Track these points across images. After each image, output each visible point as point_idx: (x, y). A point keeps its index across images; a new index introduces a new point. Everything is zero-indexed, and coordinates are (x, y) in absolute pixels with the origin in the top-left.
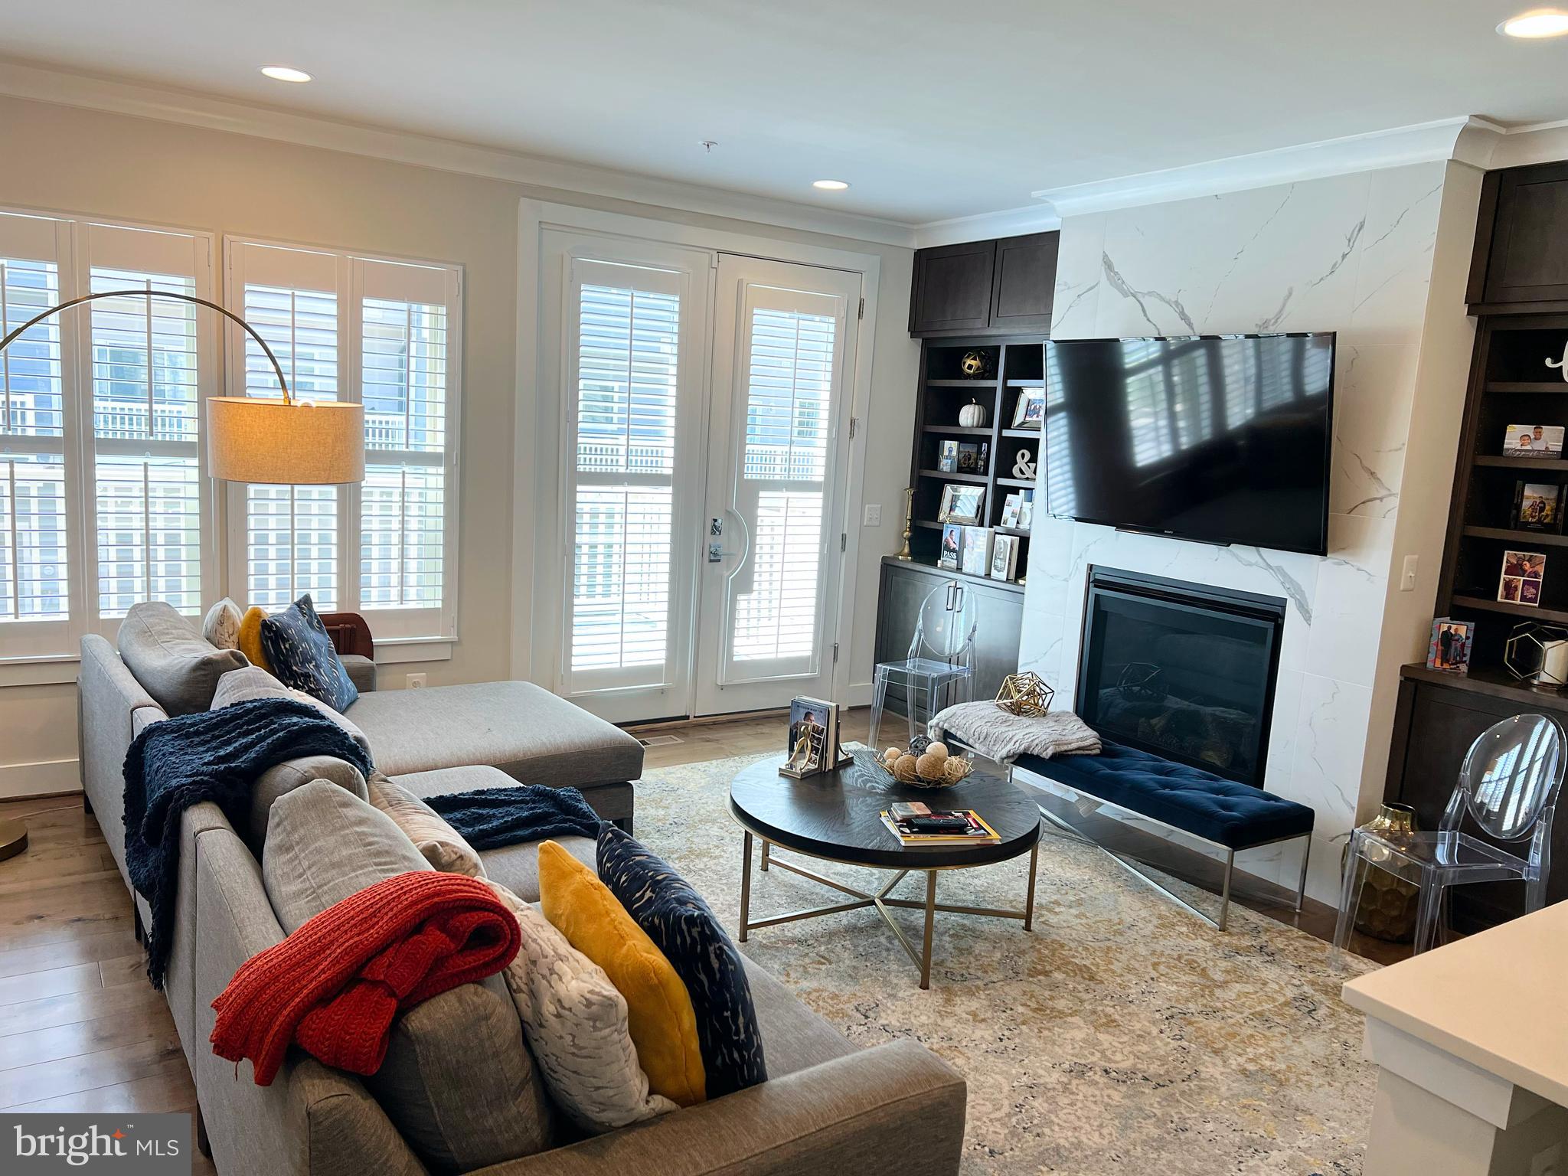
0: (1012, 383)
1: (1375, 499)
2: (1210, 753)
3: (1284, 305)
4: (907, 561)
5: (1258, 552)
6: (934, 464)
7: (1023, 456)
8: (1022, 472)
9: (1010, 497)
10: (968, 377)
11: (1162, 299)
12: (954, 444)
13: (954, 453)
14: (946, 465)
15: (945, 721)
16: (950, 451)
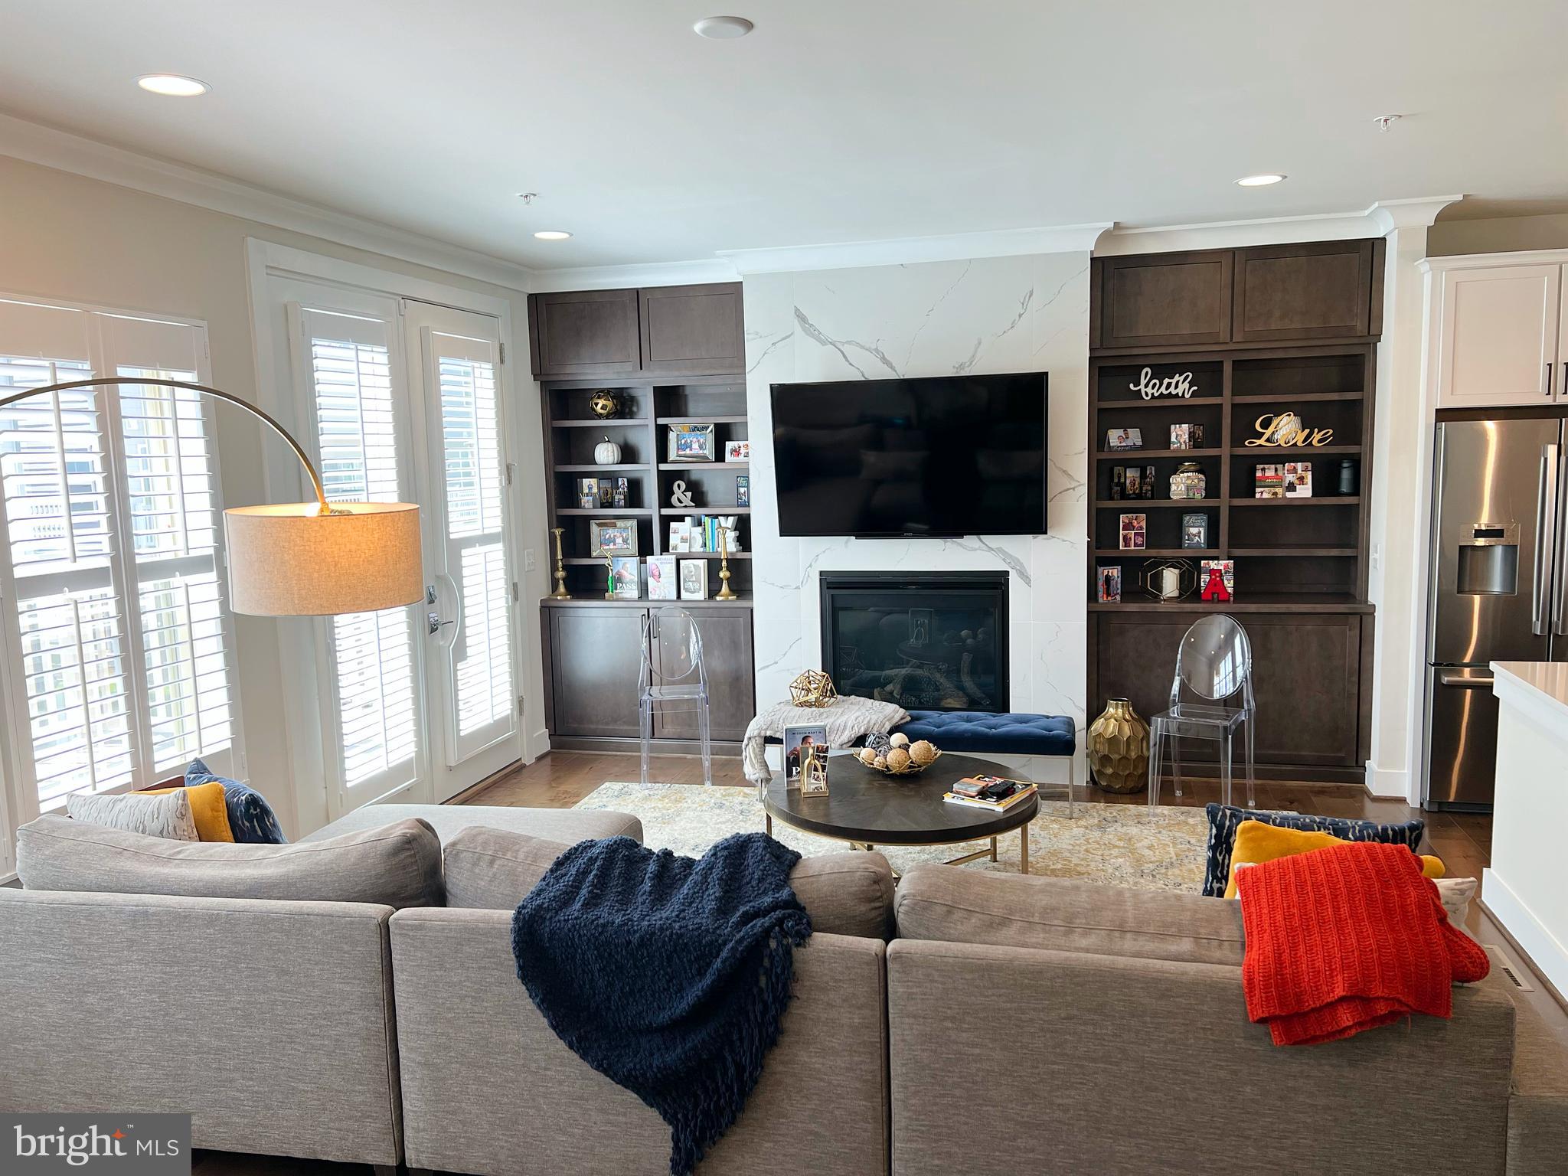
0: (662, 421)
1: (1068, 489)
2: (949, 700)
3: (976, 351)
4: (566, 600)
5: (980, 539)
6: (576, 503)
7: (679, 486)
8: (680, 502)
9: (673, 525)
10: (600, 416)
11: (862, 347)
12: (593, 481)
13: (595, 490)
14: (586, 501)
15: (766, 730)
16: (590, 489)
